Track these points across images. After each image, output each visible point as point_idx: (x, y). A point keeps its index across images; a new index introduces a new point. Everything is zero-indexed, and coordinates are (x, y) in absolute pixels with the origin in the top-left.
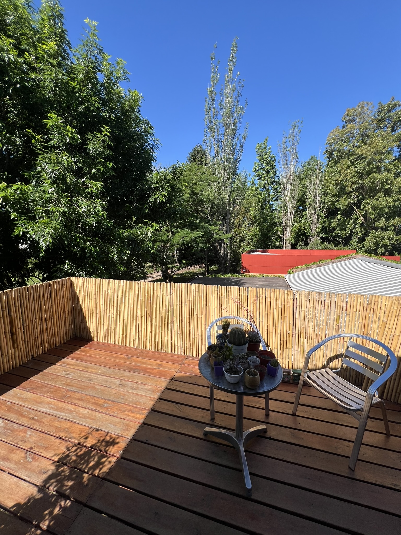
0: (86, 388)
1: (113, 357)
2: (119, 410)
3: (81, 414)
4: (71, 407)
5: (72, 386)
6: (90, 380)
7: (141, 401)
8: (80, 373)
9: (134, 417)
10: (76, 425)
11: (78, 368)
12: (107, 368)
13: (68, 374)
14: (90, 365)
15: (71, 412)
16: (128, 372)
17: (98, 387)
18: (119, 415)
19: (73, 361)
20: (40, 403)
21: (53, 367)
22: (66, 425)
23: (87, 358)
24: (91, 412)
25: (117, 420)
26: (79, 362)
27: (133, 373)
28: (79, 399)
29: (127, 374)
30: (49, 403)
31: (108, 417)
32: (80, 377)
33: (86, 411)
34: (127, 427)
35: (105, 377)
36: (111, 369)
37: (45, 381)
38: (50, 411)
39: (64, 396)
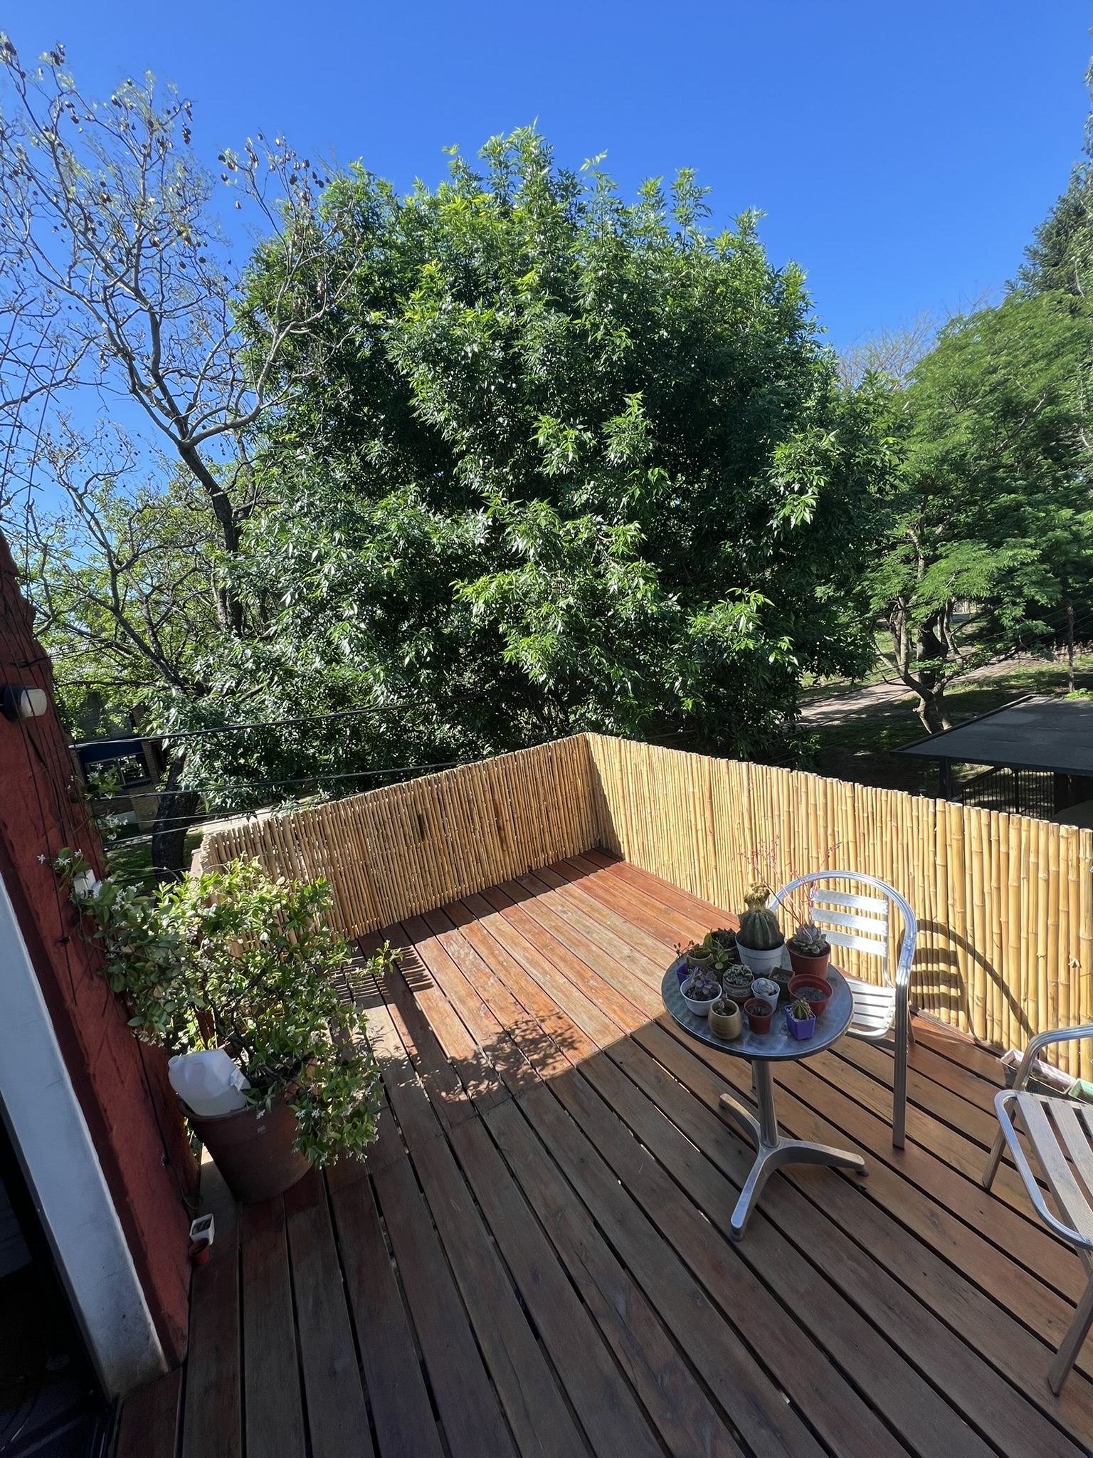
0: (578, 944)
1: (642, 902)
2: (607, 998)
3: (555, 981)
4: (547, 966)
5: (562, 933)
6: (588, 933)
7: (646, 998)
8: (580, 917)
9: (622, 1019)
10: (544, 995)
11: (581, 906)
12: (622, 920)
13: (565, 912)
14: (600, 906)
15: (545, 973)
16: (652, 940)
17: (594, 948)
18: (602, 1007)
19: (579, 891)
20: (516, 944)
21: (551, 893)
22: (532, 989)
23: (601, 892)
24: (568, 984)
25: (595, 1011)
26: (586, 895)
27: (658, 943)
28: (563, 959)
29: (649, 941)
30: (525, 949)
31: (586, 1002)
32: (578, 922)
33: (562, 980)
34: (605, 1030)
35: (612, 935)
36: (628, 925)
37: (532, 912)
38: (522, 962)
39: (545, 946)
